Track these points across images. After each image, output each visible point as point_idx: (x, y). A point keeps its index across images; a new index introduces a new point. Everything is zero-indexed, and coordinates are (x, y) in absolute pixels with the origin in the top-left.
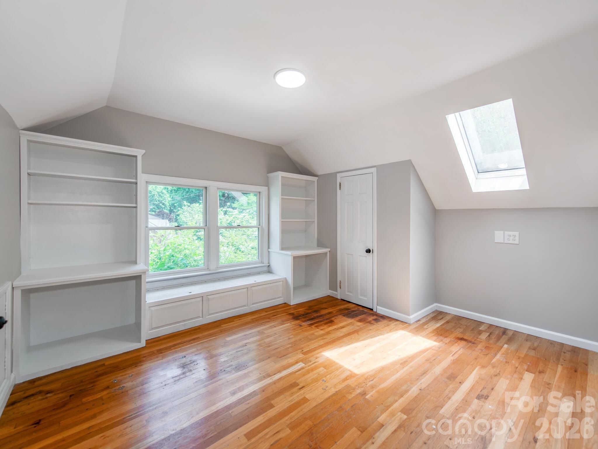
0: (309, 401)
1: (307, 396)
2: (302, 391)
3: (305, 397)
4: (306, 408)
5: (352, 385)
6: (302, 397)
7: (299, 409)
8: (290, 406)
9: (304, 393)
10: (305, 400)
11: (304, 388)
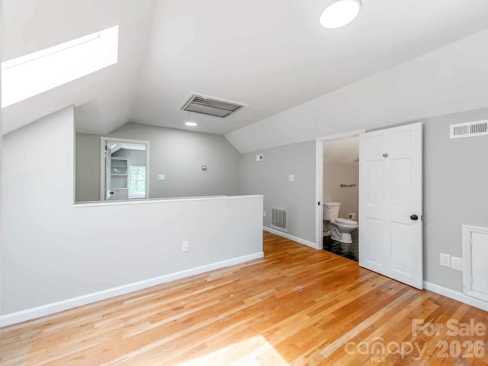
0: (307, 314)
1: (308, 317)
2: (314, 322)
3: (311, 317)
4: (309, 310)
5: (272, 323)
6: (313, 317)
7: (313, 310)
8: (320, 313)
9: (312, 320)
10: (311, 315)
11: (314, 324)
